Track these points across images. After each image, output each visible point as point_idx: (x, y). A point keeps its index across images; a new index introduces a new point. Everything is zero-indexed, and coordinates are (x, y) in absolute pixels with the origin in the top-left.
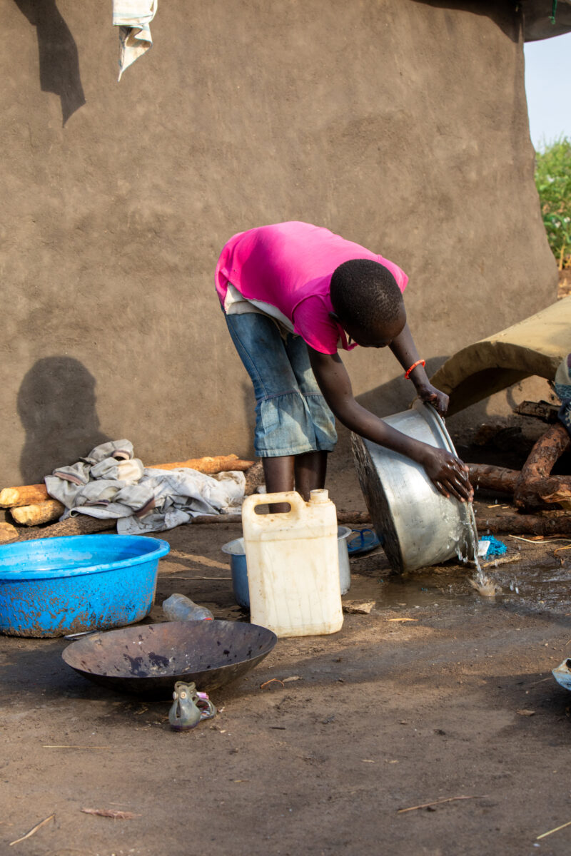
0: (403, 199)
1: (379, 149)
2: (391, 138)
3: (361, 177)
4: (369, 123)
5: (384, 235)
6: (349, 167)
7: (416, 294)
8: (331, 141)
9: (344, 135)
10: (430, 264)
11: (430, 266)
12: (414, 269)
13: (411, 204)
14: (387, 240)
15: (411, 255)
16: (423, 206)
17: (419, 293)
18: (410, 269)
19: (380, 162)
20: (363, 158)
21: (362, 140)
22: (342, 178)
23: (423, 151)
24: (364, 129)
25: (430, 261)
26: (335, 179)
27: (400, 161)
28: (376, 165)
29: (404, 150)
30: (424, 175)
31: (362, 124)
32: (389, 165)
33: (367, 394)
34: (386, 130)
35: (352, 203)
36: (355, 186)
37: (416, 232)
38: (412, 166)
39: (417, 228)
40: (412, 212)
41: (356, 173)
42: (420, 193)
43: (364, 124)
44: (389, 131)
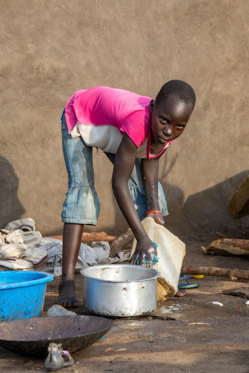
0: (228, 60)
1: (211, 25)
2: (220, 16)
3: (197, 44)
4: (204, 6)
5: (213, 85)
6: (189, 37)
7: (235, 126)
8: (177, 19)
9: (186, 15)
10: (246, 106)
11: (246, 107)
12: (234, 109)
13: (233, 64)
14: (215, 88)
15: (233, 99)
16: (241, 65)
17: (238, 126)
18: (231, 108)
19: (212, 33)
20: (199, 30)
21: (198, 18)
22: (184, 45)
23: (243, 25)
24: (200, 10)
25: (246, 104)
26: (178, 46)
27: (226, 33)
28: (209, 36)
29: (229, 25)
30: (243, 42)
31: (199, 6)
32: (218, 36)
33: (198, 194)
34: (216, 11)
35: (191, 63)
36: (193, 51)
37: (236, 83)
38: (235, 36)
39: (237, 80)
40: (234, 68)
41: (194, 42)
42: (240, 56)
43: (201, 7)
44: (218, 11)
